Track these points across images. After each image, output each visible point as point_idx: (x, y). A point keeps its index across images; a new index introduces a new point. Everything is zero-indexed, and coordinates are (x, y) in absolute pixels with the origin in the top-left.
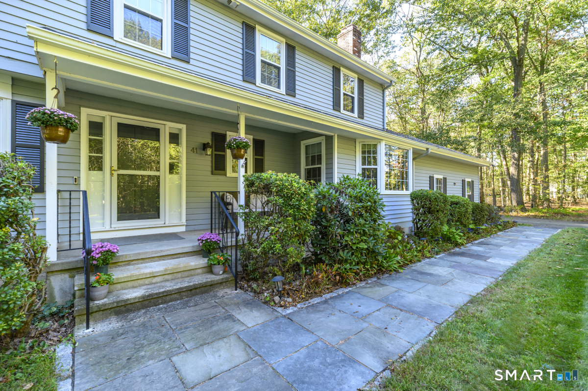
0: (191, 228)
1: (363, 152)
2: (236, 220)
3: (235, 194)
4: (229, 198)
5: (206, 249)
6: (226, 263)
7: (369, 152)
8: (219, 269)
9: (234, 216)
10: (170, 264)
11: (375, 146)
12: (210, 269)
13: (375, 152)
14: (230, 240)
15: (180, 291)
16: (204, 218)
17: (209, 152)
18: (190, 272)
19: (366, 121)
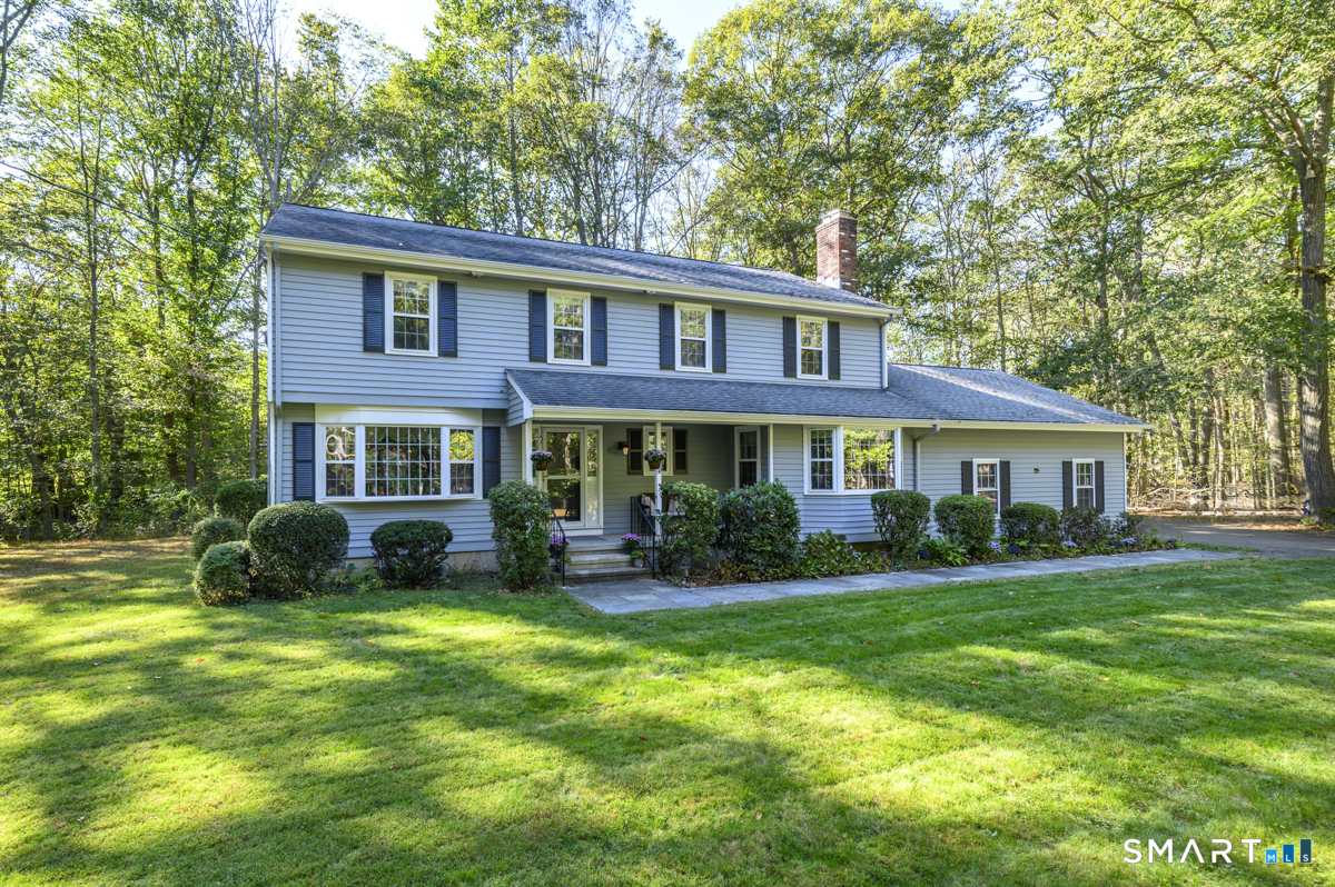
0: (609, 531)
1: (814, 441)
2: (654, 524)
3: (653, 496)
4: (647, 500)
5: (629, 547)
6: (645, 558)
7: (822, 441)
8: (639, 563)
9: (652, 519)
10: (603, 556)
11: (830, 432)
12: (632, 563)
13: (830, 440)
14: (648, 542)
15: (612, 575)
16: (623, 519)
17: (626, 451)
18: (618, 563)
19: (844, 382)
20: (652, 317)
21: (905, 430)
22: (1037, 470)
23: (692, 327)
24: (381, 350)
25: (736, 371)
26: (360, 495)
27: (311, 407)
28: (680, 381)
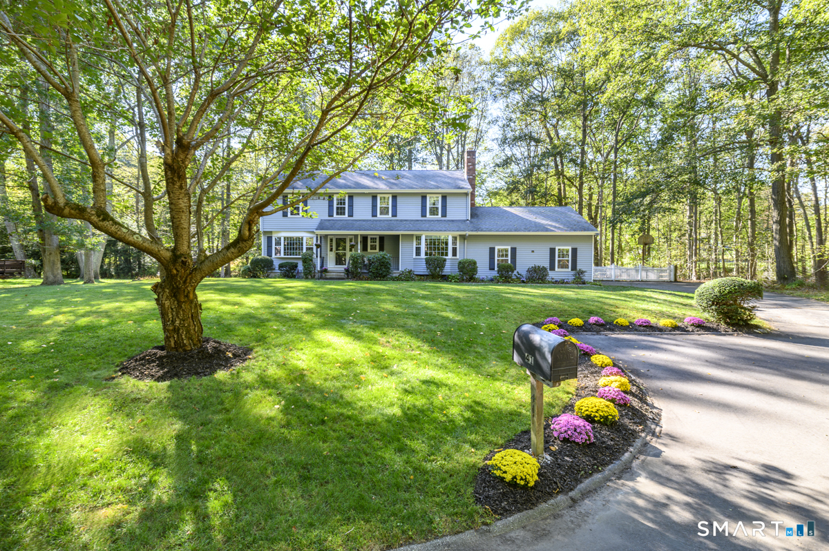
7: (419, 240)
11: (421, 237)
19: (449, 218)
20: (369, 200)
21: (460, 235)
22: (533, 251)
23: (384, 203)
24: (287, 216)
25: (401, 215)
26: (282, 255)
27: (271, 232)
28: (380, 221)
